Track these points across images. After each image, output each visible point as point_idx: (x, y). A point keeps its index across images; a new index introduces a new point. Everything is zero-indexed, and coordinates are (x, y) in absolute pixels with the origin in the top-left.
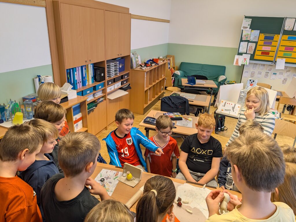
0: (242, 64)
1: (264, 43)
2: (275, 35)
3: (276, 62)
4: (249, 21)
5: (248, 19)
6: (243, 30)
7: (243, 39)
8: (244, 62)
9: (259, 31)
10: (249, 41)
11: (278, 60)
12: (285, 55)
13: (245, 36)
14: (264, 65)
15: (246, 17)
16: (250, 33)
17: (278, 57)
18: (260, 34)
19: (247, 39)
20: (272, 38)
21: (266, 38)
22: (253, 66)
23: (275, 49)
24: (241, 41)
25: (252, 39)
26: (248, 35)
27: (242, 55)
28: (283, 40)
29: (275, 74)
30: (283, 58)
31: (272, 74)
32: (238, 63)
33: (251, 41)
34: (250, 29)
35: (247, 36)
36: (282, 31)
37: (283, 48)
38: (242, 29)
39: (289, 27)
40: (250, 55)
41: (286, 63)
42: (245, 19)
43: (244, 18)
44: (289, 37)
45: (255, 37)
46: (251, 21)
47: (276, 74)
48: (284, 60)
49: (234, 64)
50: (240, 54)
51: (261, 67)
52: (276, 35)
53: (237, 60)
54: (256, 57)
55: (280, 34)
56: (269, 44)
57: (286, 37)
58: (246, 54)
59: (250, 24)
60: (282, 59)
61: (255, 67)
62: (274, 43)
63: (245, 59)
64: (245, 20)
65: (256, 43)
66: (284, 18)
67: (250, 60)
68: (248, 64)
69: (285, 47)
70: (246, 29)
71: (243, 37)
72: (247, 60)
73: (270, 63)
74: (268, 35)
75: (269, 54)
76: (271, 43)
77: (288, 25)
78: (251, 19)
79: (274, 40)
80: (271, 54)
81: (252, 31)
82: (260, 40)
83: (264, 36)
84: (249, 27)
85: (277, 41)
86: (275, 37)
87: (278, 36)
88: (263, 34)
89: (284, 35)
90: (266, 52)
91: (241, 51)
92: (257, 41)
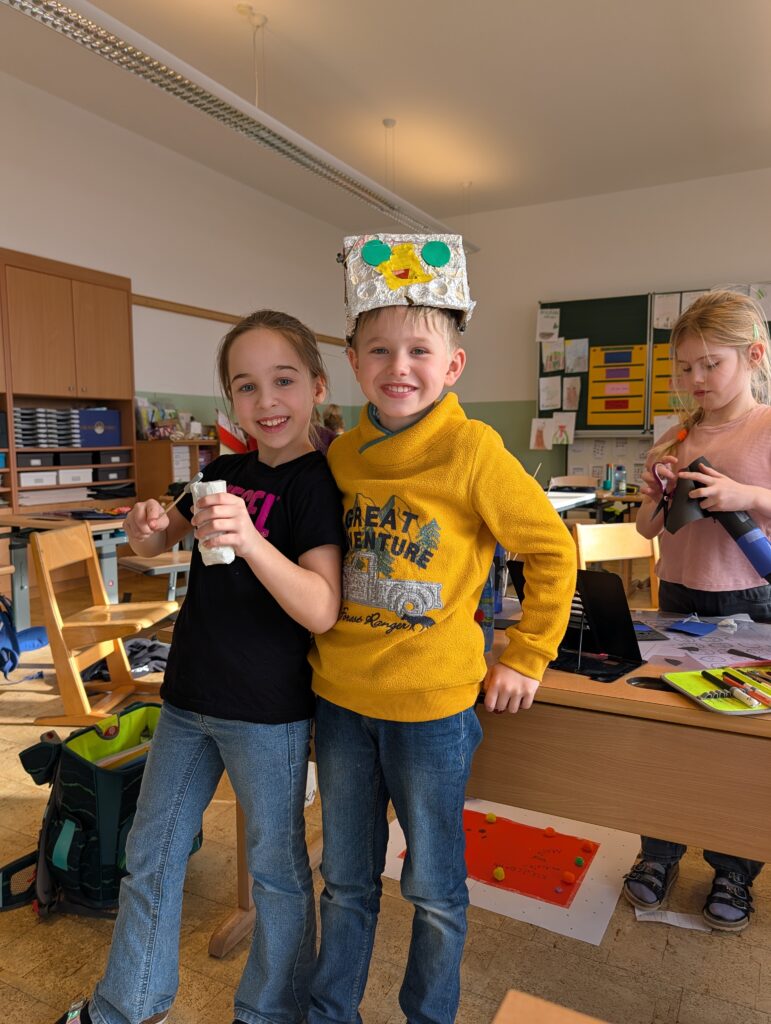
1: (609, 374)
2: (633, 348)
3: (652, 427)
5: (549, 310)
6: (541, 343)
7: (548, 369)
8: (561, 435)
9: (585, 342)
10: (562, 374)
11: (659, 420)
13: (551, 360)
14: (624, 440)
15: (544, 306)
16: (561, 349)
17: (656, 411)
18: (592, 349)
19: (557, 368)
20: (627, 357)
21: (609, 359)
23: (639, 388)
25: (571, 367)
26: (557, 355)
28: (659, 359)
30: (669, 414)
32: (543, 442)
33: (569, 371)
34: (560, 336)
35: (554, 358)
36: (650, 335)
37: (663, 385)
38: (538, 339)
39: (668, 320)
40: (574, 413)
42: (542, 313)
43: (540, 310)
45: (579, 358)
46: (558, 316)
49: (532, 445)
50: (547, 414)
52: (637, 347)
53: (540, 434)
54: (592, 420)
55: (646, 344)
56: (621, 375)
57: (665, 349)
58: (560, 414)
59: (558, 324)
60: (667, 418)
62: (634, 373)
64: (544, 315)
65: (585, 375)
66: (646, 297)
67: (577, 428)
70: (551, 339)
71: (544, 361)
72: (566, 429)
73: (638, 433)
74: (613, 349)
75: (627, 407)
76: (626, 373)
77: (663, 315)
78: (558, 310)
79: (633, 363)
80: (634, 404)
81: (567, 342)
82: (595, 367)
83: (603, 352)
84: (556, 331)
85: (642, 365)
86: (633, 352)
87: (641, 349)
88: (598, 349)
89: (659, 345)
90: (618, 402)
91: (547, 406)
92: (586, 370)
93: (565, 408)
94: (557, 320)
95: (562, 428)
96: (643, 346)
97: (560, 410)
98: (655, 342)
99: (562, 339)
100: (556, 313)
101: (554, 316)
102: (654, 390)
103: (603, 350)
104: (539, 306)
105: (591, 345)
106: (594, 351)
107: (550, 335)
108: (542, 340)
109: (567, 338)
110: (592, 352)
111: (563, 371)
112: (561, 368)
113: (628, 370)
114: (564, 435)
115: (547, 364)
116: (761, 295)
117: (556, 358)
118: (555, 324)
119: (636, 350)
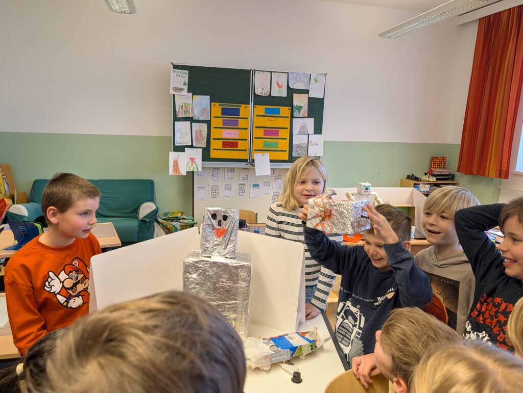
0: (187, 172)
1: (225, 123)
2: (239, 106)
3: (253, 161)
5: (180, 71)
6: (174, 95)
7: (180, 116)
8: (192, 165)
9: (208, 98)
10: (191, 120)
11: (257, 156)
12: (266, 145)
13: (182, 108)
14: (233, 170)
15: (176, 67)
16: (190, 102)
17: (255, 150)
18: (212, 104)
19: (187, 115)
20: (236, 112)
21: (225, 112)
22: (211, 174)
23: (245, 134)
24: (176, 119)
25: (197, 115)
26: (186, 105)
27: (184, 151)
28: (257, 116)
29: (256, 186)
30: (264, 152)
31: (252, 186)
32: (179, 170)
33: (196, 119)
34: (189, 91)
35: (185, 107)
36: (252, 98)
37: (260, 133)
38: (172, 92)
39: (263, 89)
40: (201, 149)
41: (271, 161)
42: (174, 72)
43: (172, 70)
44: (266, 109)
45: (203, 110)
46: (187, 76)
47: (258, 185)
48: (267, 156)
49: (171, 172)
50: (181, 149)
51: (229, 174)
52: (243, 106)
53: (176, 164)
54: (213, 154)
55: (249, 104)
56: (233, 125)
57: (261, 109)
58: (191, 149)
59: (187, 82)
60: (263, 155)
61: (216, 175)
62: (241, 123)
63: (192, 160)
64: (175, 74)
65: (208, 122)
66: (250, 71)
67: (202, 161)
68: (200, 170)
69: (263, 129)
70: (182, 93)
71: (177, 109)
72: (196, 161)
73: (243, 164)
74: (227, 106)
75: (237, 147)
76: (236, 123)
77: (260, 86)
78: (187, 72)
79: (240, 116)
80: (241, 145)
81: (194, 96)
82: (215, 117)
83: (221, 107)
84: (186, 87)
85: (246, 118)
87: (246, 107)
88: (217, 104)
89: (257, 106)
90: (230, 143)
91: (180, 143)
92: (209, 119)
93: (194, 145)
94: (186, 79)
96: (247, 105)
97: (191, 146)
98: (255, 104)
99: (191, 94)
100: (186, 74)
101: (184, 76)
102: (254, 136)
103: (220, 105)
104: (172, 66)
105: (212, 101)
106: (214, 105)
107: (181, 90)
108: (175, 93)
109: (194, 94)
110: (212, 106)
111: (192, 118)
112: (190, 116)
113: (238, 121)
114: (194, 164)
115: (179, 112)
116: (316, 81)
117: (186, 108)
118: (185, 82)
119: (242, 108)
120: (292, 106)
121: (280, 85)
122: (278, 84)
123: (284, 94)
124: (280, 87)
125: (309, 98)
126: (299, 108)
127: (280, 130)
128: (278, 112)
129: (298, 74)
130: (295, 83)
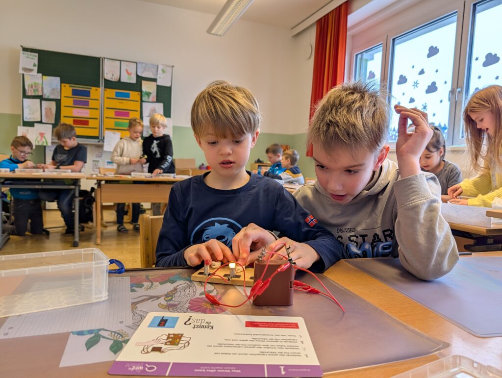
0: (36, 145)
1: (75, 102)
2: (91, 89)
3: (104, 138)
4: (32, 57)
5: (29, 53)
6: (23, 75)
7: (29, 93)
8: (41, 139)
9: (58, 79)
10: (41, 98)
11: (108, 135)
12: (117, 124)
15: (25, 49)
16: (40, 82)
17: (107, 129)
18: (63, 85)
19: (37, 94)
20: (87, 94)
21: (75, 93)
23: (96, 114)
25: (47, 93)
26: (36, 85)
27: (33, 126)
28: (108, 98)
30: (115, 131)
31: (106, 163)
33: (46, 97)
34: (39, 72)
35: (33, 86)
36: (102, 83)
37: (112, 114)
38: (21, 72)
40: (50, 126)
42: (23, 54)
43: (22, 52)
44: (116, 92)
45: (54, 89)
46: (37, 59)
48: (117, 135)
50: (30, 124)
52: (93, 89)
55: (100, 88)
56: (83, 104)
57: (112, 93)
58: (40, 125)
59: (37, 64)
60: (114, 133)
62: (92, 104)
64: (25, 55)
65: (58, 101)
66: (99, 59)
68: (49, 144)
69: (114, 110)
70: (31, 73)
71: (26, 87)
72: (45, 136)
73: (95, 141)
74: (78, 87)
75: (88, 125)
76: (87, 103)
77: (109, 72)
78: (37, 54)
79: (91, 98)
80: (92, 123)
81: (44, 77)
82: (65, 97)
83: (71, 88)
84: (36, 69)
85: (97, 100)
86: (91, 91)
87: (96, 90)
88: (67, 85)
89: (108, 90)
90: (81, 121)
91: (29, 119)
92: (59, 98)
93: (43, 121)
94: (36, 61)
95: (42, 135)
96: (98, 88)
97: (41, 122)
98: (105, 87)
99: (40, 75)
100: (36, 56)
101: (34, 59)
102: (105, 116)
103: (70, 86)
104: (21, 48)
105: (62, 82)
106: (65, 86)
107: (31, 70)
108: (24, 73)
109: (43, 75)
110: (62, 87)
111: (42, 96)
112: (40, 94)
113: (88, 101)
114: (43, 139)
115: (29, 90)
116: (163, 71)
117: (35, 87)
118: (35, 64)
119: (93, 90)
120: (141, 91)
121: (130, 72)
122: (127, 71)
123: (133, 80)
124: (129, 74)
125: (158, 86)
126: (149, 94)
127: (130, 112)
128: (128, 96)
129: (146, 64)
130: (143, 72)
